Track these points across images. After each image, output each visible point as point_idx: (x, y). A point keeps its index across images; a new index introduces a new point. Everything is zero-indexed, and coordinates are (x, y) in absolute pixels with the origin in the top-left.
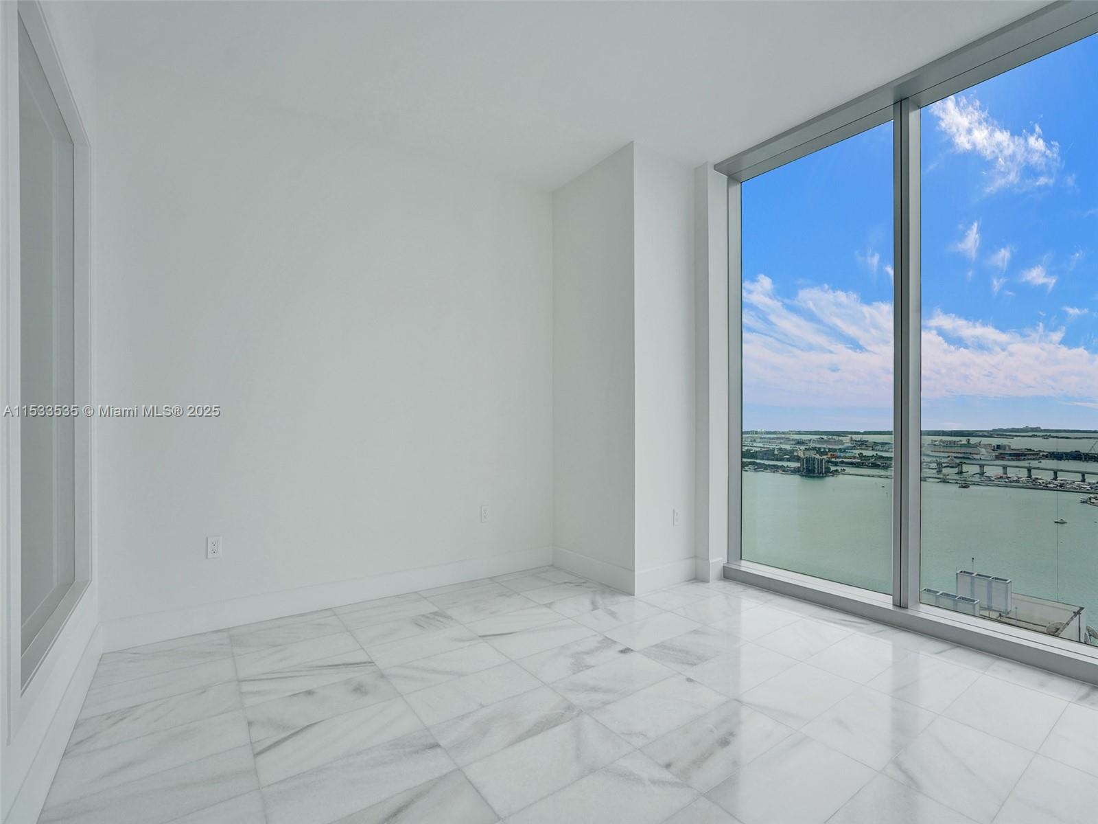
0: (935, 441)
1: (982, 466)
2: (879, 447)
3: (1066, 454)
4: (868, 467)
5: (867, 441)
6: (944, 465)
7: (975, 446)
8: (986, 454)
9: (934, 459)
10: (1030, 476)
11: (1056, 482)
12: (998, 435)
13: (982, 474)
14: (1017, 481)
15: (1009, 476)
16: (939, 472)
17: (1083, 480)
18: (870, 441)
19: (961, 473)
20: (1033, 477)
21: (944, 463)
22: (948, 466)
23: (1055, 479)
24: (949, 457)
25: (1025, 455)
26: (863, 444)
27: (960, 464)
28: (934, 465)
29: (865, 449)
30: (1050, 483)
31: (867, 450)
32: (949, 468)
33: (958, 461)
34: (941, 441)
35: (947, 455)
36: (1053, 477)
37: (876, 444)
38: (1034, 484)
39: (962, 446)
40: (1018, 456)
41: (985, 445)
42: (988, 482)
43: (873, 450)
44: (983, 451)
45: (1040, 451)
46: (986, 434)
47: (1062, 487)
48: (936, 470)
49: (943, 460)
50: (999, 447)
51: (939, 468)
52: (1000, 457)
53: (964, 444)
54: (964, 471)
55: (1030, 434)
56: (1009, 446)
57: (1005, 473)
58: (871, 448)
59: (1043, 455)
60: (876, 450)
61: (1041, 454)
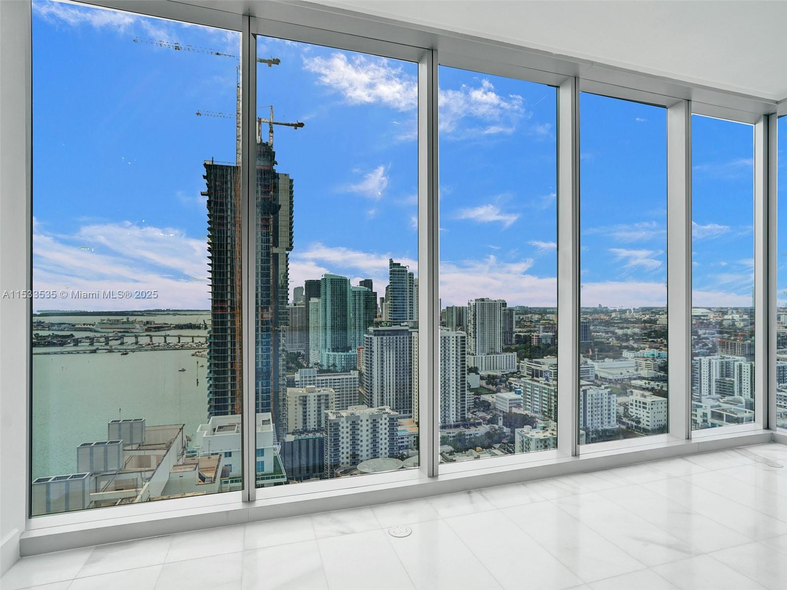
0: (104, 320)
1: (136, 337)
2: (56, 327)
3: (185, 325)
4: (44, 345)
5: (43, 323)
6: (110, 338)
7: (133, 323)
8: (139, 328)
9: (103, 334)
10: (165, 342)
11: (179, 344)
12: (147, 314)
13: (137, 343)
14: (159, 346)
15: (154, 343)
16: (107, 344)
17: (193, 342)
18: (46, 322)
19: (122, 344)
20: (167, 342)
21: (110, 337)
22: (114, 339)
23: (179, 342)
24: (114, 332)
25: (163, 327)
26: (39, 325)
27: (122, 337)
28: (102, 340)
29: (41, 330)
30: (176, 345)
31: (44, 330)
32: (114, 341)
33: (120, 334)
34: (108, 320)
35: (112, 330)
36: (178, 341)
37: (53, 325)
38: (168, 347)
39: (123, 323)
40: (159, 328)
41: (139, 322)
42: (140, 348)
43: (49, 330)
44: (138, 326)
45: (171, 324)
46: (140, 313)
47: (182, 347)
48: (104, 343)
49: (110, 335)
50: (148, 323)
51: (106, 341)
52: (148, 330)
53: (125, 322)
54: (124, 342)
55: (166, 313)
56: (154, 322)
57: (151, 341)
58: (47, 329)
59: (173, 327)
60: (53, 330)
61: (172, 326)
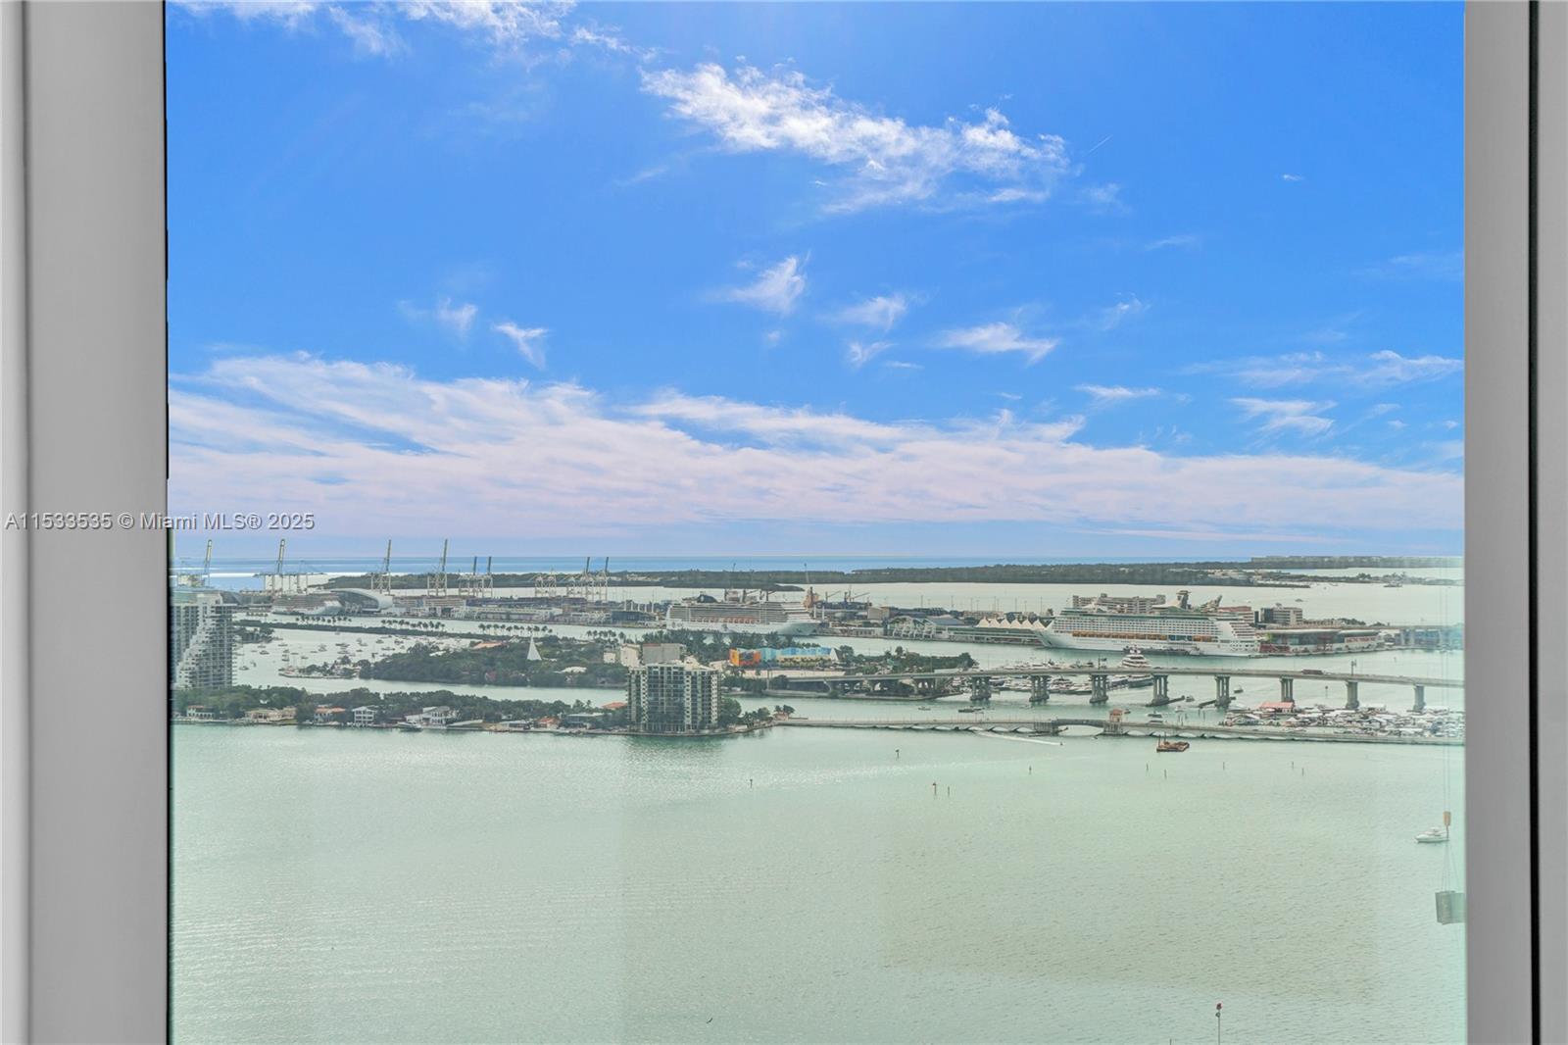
0: (1088, 601)
1: (1223, 679)
2: (908, 626)
4: (871, 696)
5: (867, 606)
6: (1112, 679)
7: (1204, 614)
8: (1233, 637)
9: (1083, 660)
10: (1353, 704)
11: (1420, 719)
12: (1264, 577)
13: (1223, 703)
14: (1322, 722)
15: (1299, 705)
16: (1100, 701)
18: (875, 606)
19: (1162, 702)
20: (1363, 705)
21: (1114, 672)
22: (1123, 683)
23: (1419, 709)
24: (1126, 651)
25: (1341, 639)
26: (853, 616)
27: (1160, 675)
28: (1082, 681)
29: (857, 634)
30: (1406, 723)
31: (867, 635)
32: (1127, 690)
33: (1152, 664)
34: (1103, 600)
35: (1119, 645)
36: (1412, 703)
37: (896, 614)
38: (1367, 729)
39: (1167, 614)
40: (1322, 641)
41: (1233, 610)
42: (1243, 728)
43: (887, 635)
44: (1226, 628)
45: (1379, 626)
48: (1089, 697)
49: (1112, 664)
50: (1269, 615)
51: (1097, 689)
52: (1274, 647)
53: (1172, 609)
54: (1171, 696)
56: (1299, 612)
57: (1289, 699)
58: (879, 631)
59: (1388, 639)
60: (898, 637)
61: (1384, 633)
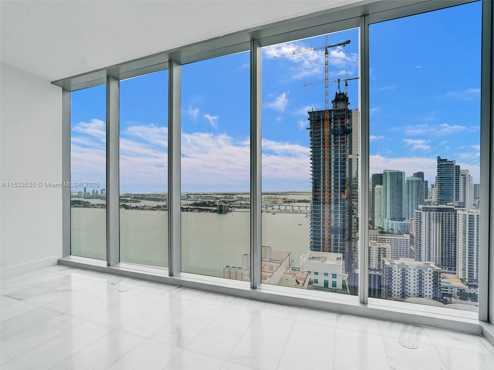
1: (279, 206)
2: (247, 200)
3: (302, 200)
4: (244, 208)
7: (277, 199)
8: (280, 201)
9: (265, 204)
10: (293, 209)
12: (284, 194)
13: (279, 209)
14: (289, 211)
15: (287, 209)
16: (267, 209)
17: (306, 210)
18: (243, 197)
19: (273, 209)
22: (269, 206)
23: (299, 209)
24: (270, 203)
25: (292, 201)
26: (241, 199)
27: (273, 206)
28: (265, 206)
30: (298, 211)
31: (243, 201)
33: (272, 204)
34: (267, 197)
36: (298, 209)
38: (294, 212)
39: (274, 198)
40: (290, 202)
41: (281, 198)
42: (281, 211)
43: (245, 201)
45: (296, 200)
46: (281, 194)
47: (301, 212)
48: (265, 208)
49: (268, 204)
50: (284, 199)
52: (285, 202)
55: (293, 194)
56: (287, 198)
57: (286, 208)
